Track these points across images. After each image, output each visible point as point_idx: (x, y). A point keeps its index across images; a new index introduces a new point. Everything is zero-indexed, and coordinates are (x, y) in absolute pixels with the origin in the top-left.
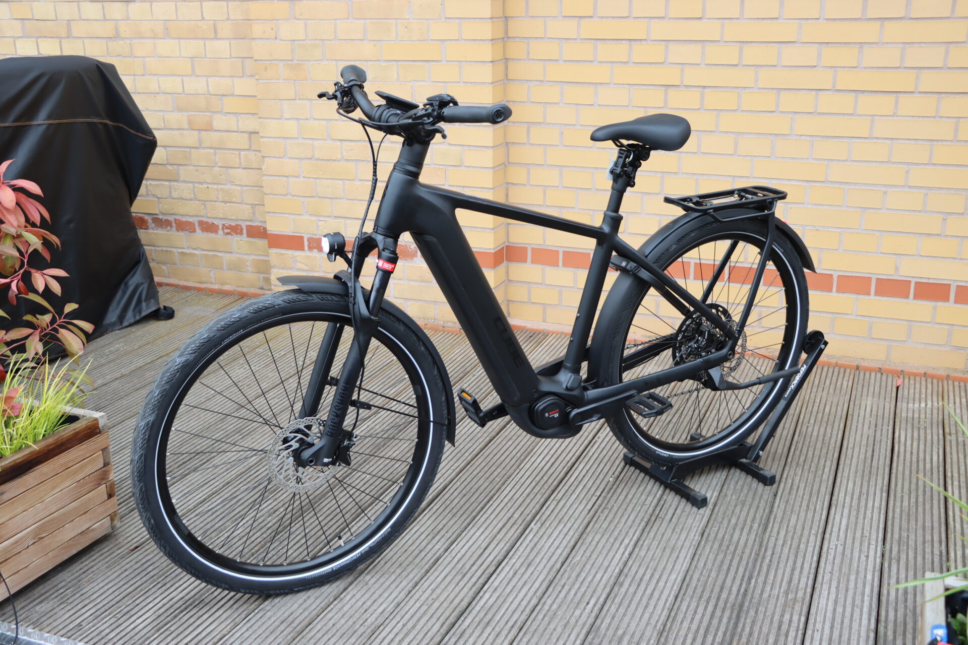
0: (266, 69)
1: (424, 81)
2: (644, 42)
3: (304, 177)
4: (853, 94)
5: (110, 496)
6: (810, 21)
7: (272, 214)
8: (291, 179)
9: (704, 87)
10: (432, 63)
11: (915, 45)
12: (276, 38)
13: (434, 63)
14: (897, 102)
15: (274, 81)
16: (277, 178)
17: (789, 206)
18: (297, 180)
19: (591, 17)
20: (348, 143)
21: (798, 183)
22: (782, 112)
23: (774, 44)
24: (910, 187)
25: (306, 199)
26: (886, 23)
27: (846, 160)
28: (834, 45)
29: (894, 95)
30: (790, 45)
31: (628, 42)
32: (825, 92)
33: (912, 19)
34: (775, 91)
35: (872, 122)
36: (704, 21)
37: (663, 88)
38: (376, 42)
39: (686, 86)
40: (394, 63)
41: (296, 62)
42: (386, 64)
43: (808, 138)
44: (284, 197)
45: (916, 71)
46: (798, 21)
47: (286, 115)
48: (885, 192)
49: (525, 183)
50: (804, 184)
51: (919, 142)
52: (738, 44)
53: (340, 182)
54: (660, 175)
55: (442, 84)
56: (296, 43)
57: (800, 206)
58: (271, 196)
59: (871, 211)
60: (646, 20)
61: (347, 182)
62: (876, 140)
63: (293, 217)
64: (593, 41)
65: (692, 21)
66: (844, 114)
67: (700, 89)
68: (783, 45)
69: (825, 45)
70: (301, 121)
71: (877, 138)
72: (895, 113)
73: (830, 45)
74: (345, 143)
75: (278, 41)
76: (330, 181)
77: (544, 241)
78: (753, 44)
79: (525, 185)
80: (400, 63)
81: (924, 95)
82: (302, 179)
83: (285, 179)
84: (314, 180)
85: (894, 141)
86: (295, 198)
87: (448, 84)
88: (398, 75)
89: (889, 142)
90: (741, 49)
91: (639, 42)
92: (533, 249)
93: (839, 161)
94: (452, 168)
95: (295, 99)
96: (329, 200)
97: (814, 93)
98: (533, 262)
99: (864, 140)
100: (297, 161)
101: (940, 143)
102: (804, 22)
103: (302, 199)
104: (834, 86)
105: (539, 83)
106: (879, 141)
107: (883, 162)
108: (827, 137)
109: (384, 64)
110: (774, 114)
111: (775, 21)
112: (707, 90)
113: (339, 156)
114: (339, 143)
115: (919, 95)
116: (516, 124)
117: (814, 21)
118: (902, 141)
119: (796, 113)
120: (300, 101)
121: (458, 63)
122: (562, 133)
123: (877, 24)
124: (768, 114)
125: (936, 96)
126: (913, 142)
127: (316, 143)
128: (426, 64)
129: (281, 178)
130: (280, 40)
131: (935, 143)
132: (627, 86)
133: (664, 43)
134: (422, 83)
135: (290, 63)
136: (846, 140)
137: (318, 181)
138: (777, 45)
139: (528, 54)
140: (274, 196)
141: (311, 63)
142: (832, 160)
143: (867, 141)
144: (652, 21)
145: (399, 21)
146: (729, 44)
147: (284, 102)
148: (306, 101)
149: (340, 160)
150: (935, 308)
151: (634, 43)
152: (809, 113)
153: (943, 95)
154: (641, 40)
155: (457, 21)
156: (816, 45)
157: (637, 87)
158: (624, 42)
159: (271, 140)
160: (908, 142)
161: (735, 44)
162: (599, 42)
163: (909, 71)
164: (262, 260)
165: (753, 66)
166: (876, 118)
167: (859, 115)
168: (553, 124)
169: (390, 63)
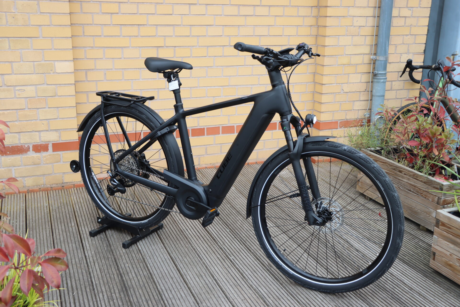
1: (29, 49)
2: (145, 26)
6: (218, 16)
9: (175, 47)
10: (33, 39)
11: (258, 26)
13: (35, 39)
17: (215, 98)
19: (117, 13)
21: (218, 87)
22: (209, 56)
23: (205, 26)
24: (260, 85)
26: (247, 17)
27: (236, 76)
28: (228, 26)
30: (211, 26)
31: (137, 26)
33: (256, 16)
34: (206, 47)
35: (245, 59)
36: (173, 15)
37: (156, 48)
39: (167, 47)
40: (7, 39)
43: (221, 67)
46: (213, 16)
48: (252, 88)
49: (86, 102)
50: (220, 87)
52: (189, 26)
54: (157, 90)
55: (41, 51)
57: (220, 97)
60: (146, 15)
62: (247, 66)
64: (119, 26)
65: (168, 16)
66: (234, 56)
67: (173, 48)
68: (208, 27)
69: (225, 26)
71: (247, 65)
78: (195, 26)
79: (86, 103)
80: (10, 39)
85: (253, 66)
87: (44, 50)
88: (10, 46)
89: (251, 66)
90: (191, 28)
91: (143, 26)
93: (234, 76)
94: (50, 98)
97: (222, 47)
99: (242, 67)
102: (216, 16)
104: (229, 44)
105: (91, 48)
106: (248, 66)
107: (250, 75)
108: (228, 66)
110: (206, 57)
111: (204, 16)
112: (176, 48)
116: (79, 71)
117: (220, 16)
118: (256, 66)
119: (215, 56)
121: (50, 38)
122: (105, 74)
123: (244, 17)
124: (204, 57)
128: (29, 39)
132: (138, 48)
133: (155, 26)
134: (27, 50)
136: (235, 67)
138: (206, 27)
139: (84, 32)
142: (231, 76)
143: (244, 67)
144: (149, 15)
145: (8, 13)
146: (185, 26)
150: (272, 133)
151: (141, 27)
152: (220, 56)
154: (144, 25)
155: (48, 14)
156: (222, 27)
157: (143, 48)
158: (135, 26)
160: (258, 66)
161: (188, 26)
162: (122, 26)
163: (256, 37)
165: (196, 36)
166: (246, 57)
167: (240, 56)
168: (100, 69)
169: (3, 39)
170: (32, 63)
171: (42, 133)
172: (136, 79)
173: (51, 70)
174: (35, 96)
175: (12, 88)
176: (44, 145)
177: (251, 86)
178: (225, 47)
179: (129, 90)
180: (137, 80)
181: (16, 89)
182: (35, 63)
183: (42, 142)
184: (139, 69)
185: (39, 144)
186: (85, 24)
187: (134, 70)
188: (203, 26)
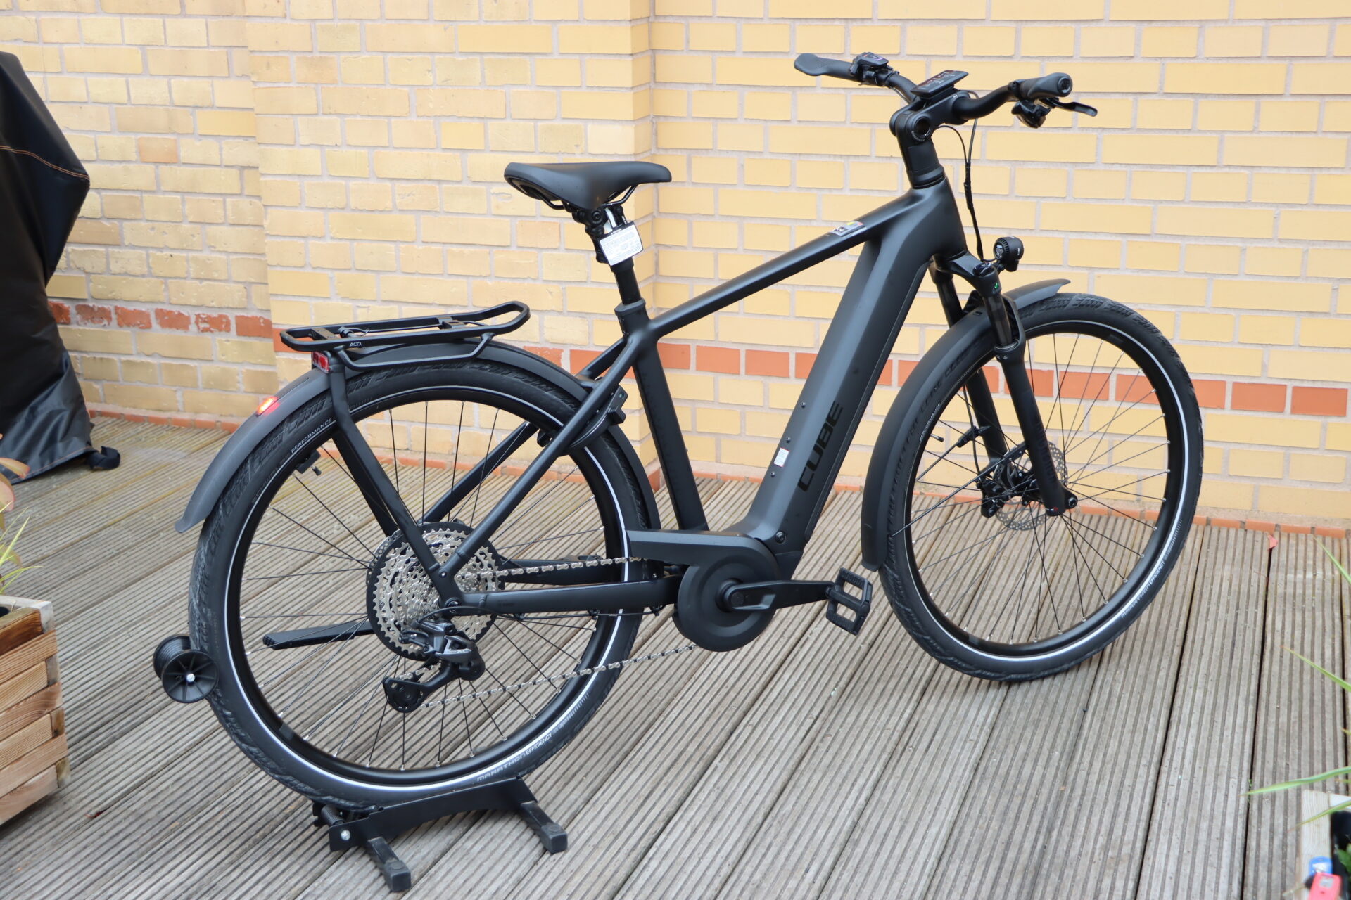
0: (268, 65)
1: (525, 85)
2: (868, 23)
3: (332, 238)
4: (1191, 99)
5: (57, 733)
7: (280, 298)
8: (311, 242)
10: (537, 57)
11: (1283, 23)
12: (285, 17)
13: (541, 57)
14: (1258, 111)
15: (281, 85)
16: (287, 240)
17: (1096, 273)
18: (321, 242)
20: (404, 184)
21: (1109, 238)
23: (1069, 24)
24: (1280, 240)
25: (336, 273)
27: (1183, 201)
28: (1159, 24)
29: (1254, 100)
30: (1093, 25)
31: (843, 23)
32: (1148, 97)
35: (1221, 141)
38: (447, 24)
40: (477, 57)
41: (318, 55)
42: (465, 58)
43: (1123, 168)
44: (301, 270)
45: (1287, 62)
47: (303, 140)
48: (1244, 250)
49: (685, 244)
50: (1119, 239)
51: (1294, 171)
52: (1014, 25)
53: (392, 246)
55: (554, 91)
56: (318, 23)
57: (1113, 273)
58: (278, 269)
59: (1222, 278)
61: (402, 246)
62: (1227, 170)
63: (314, 302)
64: (788, 22)
66: (1177, 130)
68: (1083, 25)
69: (1146, 24)
70: (327, 149)
71: (1229, 166)
72: (1255, 128)
73: (1154, 24)
74: (398, 184)
75: (288, 21)
76: (375, 244)
77: (717, 335)
78: (1036, 25)
79: (684, 247)
80: (486, 57)
81: (1298, 99)
82: (330, 241)
83: (302, 241)
84: (348, 242)
85: (1255, 171)
86: (318, 271)
87: (563, 90)
88: (483, 76)
89: (1247, 172)
90: (1018, 32)
91: (859, 23)
92: (698, 347)
93: (1172, 202)
95: (316, 114)
96: (373, 274)
97: (1131, 98)
98: (699, 368)
99: (1209, 170)
100: (321, 212)
101: (1324, 172)
103: (330, 273)
104: (1161, 88)
105: (705, 88)
106: (1232, 170)
107: (1239, 203)
108: (1151, 165)
109: (460, 58)
110: (1071, 132)
113: (389, 205)
114: (388, 184)
115: (1291, 99)
116: (670, 152)
118: (1266, 171)
119: (1104, 129)
120: (326, 118)
121: (577, 57)
122: (742, 165)
124: (1061, 132)
125: (1318, 100)
126: (1284, 171)
127: (352, 184)
128: (527, 58)
129: (295, 240)
130: (292, 19)
131: (1316, 172)
132: (842, 92)
133: (899, 24)
134: (521, 89)
135: (309, 55)
136: (1181, 170)
137: (355, 244)
138: (1073, 25)
139: (688, 42)
140: (284, 269)
141: (343, 56)
142: (1160, 201)
143: (1214, 170)
146: (998, 24)
147: (299, 118)
148: (335, 117)
149: (390, 211)
150: (1324, 427)
152: (1123, 129)
153: (1327, 99)
154: (863, 19)
156: (1133, 25)
158: (837, 23)
159: (278, 179)
160: (1276, 171)
161: (1008, 24)
162: (798, 23)
163: (1275, 62)
164: (262, 372)
165: (1037, 57)
166: (1227, 135)
167: (1200, 131)
168: (727, 151)
169: (471, 57)
170: (532, 123)
171: (547, 317)
172: (830, 190)
173: (577, 146)
174: (534, 214)
175: (483, 187)
176: (549, 350)
177: (1240, 244)
178: (1141, 98)
179: (810, 220)
180: (835, 193)
181: (492, 191)
182: (540, 124)
183: (547, 341)
184: (841, 156)
185: (539, 346)
186: (692, 17)
187: (827, 159)
188: (1063, 25)
